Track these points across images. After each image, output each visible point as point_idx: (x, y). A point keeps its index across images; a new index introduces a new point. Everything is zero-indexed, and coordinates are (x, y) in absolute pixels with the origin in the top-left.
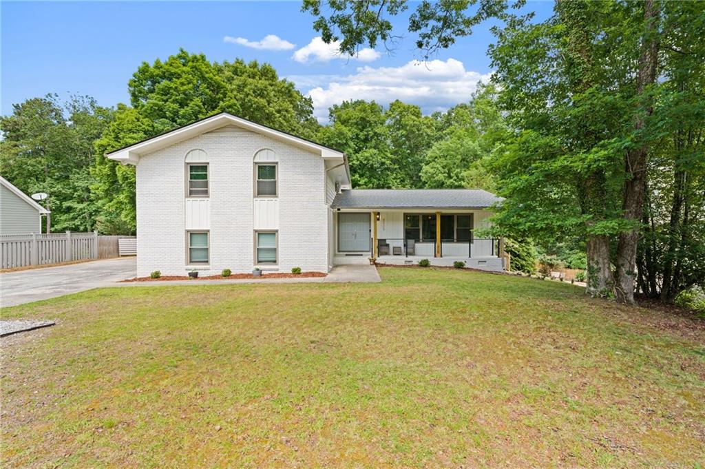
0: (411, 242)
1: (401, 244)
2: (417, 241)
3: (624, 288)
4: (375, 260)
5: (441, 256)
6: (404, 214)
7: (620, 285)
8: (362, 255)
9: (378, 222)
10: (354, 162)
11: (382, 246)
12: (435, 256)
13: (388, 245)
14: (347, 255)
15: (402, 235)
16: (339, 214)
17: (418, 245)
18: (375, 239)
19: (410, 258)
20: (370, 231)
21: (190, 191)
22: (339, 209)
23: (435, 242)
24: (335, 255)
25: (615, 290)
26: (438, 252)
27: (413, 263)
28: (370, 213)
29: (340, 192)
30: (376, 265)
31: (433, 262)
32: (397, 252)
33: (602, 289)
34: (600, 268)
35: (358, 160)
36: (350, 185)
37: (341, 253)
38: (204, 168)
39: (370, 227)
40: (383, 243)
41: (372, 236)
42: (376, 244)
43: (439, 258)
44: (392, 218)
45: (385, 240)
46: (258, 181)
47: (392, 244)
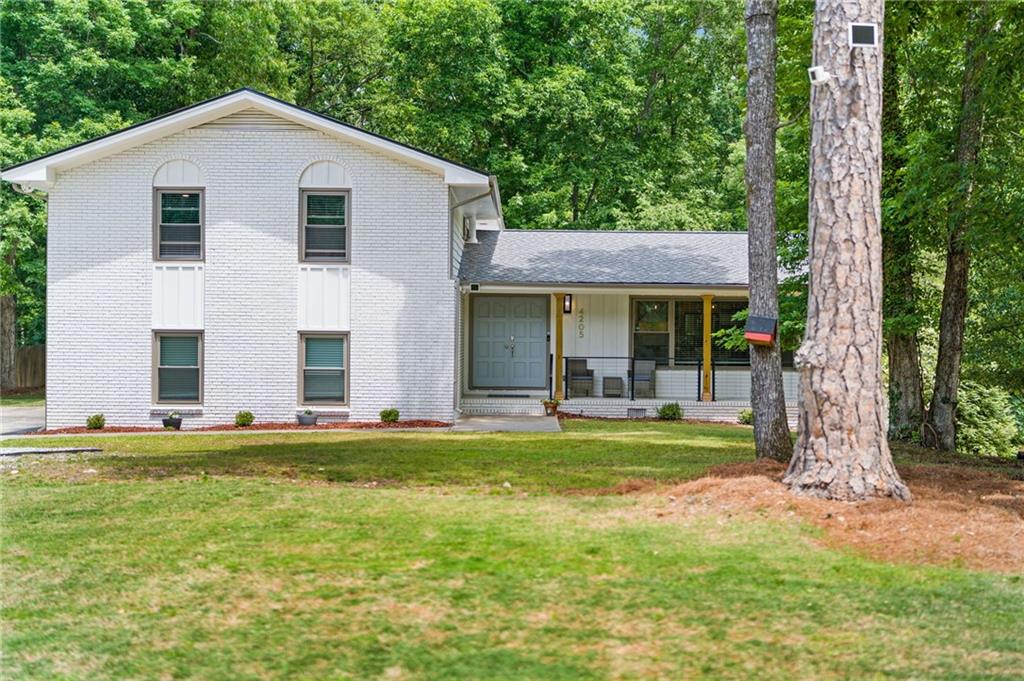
0: (644, 366)
1: (621, 369)
2: (663, 364)
3: (939, 424)
4: (558, 404)
5: (713, 400)
6: (632, 298)
7: (933, 420)
8: (528, 396)
9: (565, 317)
10: (509, 111)
11: (577, 377)
12: (699, 400)
13: (590, 373)
14: (490, 396)
15: (624, 348)
16: (472, 296)
17: (663, 375)
18: (559, 357)
19: (639, 403)
20: (549, 337)
21: (161, 246)
22: (475, 287)
23: (700, 367)
24: (463, 396)
25: (922, 428)
26: (706, 389)
27: (648, 414)
28: (547, 297)
29: (475, 240)
30: (562, 416)
31: (691, 410)
32: (612, 389)
33: (903, 426)
34: (901, 393)
35: (520, 99)
36: (500, 220)
37: (477, 392)
38: (194, 198)
39: (549, 330)
40: (579, 368)
41: (553, 351)
42: (559, 370)
43: (707, 403)
44: (600, 309)
45: (584, 361)
46: (306, 228)
47: (601, 369)
